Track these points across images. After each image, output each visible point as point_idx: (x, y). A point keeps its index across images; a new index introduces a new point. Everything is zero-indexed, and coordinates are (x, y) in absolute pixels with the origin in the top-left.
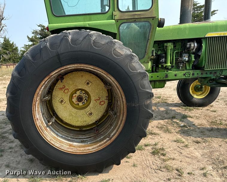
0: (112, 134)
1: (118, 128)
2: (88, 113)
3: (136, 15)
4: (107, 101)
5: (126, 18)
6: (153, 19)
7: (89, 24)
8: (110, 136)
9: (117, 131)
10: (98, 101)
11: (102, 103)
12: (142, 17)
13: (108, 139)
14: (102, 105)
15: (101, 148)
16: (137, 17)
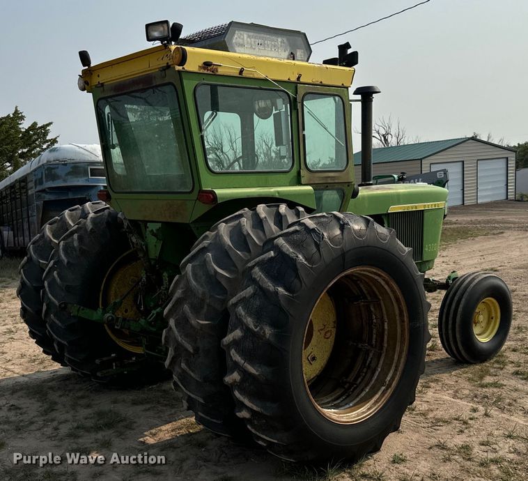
0: (388, 378)
1: (397, 367)
2: (309, 358)
3: (329, 177)
4: (335, 329)
5: (317, 182)
6: (348, 186)
7: (278, 192)
8: (385, 382)
9: (396, 370)
10: (322, 332)
11: (328, 334)
12: (336, 181)
13: (383, 388)
14: (327, 338)
15: (380, 404)
16: (330, 181)
